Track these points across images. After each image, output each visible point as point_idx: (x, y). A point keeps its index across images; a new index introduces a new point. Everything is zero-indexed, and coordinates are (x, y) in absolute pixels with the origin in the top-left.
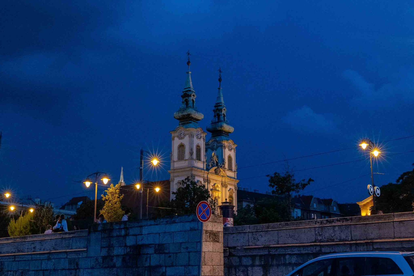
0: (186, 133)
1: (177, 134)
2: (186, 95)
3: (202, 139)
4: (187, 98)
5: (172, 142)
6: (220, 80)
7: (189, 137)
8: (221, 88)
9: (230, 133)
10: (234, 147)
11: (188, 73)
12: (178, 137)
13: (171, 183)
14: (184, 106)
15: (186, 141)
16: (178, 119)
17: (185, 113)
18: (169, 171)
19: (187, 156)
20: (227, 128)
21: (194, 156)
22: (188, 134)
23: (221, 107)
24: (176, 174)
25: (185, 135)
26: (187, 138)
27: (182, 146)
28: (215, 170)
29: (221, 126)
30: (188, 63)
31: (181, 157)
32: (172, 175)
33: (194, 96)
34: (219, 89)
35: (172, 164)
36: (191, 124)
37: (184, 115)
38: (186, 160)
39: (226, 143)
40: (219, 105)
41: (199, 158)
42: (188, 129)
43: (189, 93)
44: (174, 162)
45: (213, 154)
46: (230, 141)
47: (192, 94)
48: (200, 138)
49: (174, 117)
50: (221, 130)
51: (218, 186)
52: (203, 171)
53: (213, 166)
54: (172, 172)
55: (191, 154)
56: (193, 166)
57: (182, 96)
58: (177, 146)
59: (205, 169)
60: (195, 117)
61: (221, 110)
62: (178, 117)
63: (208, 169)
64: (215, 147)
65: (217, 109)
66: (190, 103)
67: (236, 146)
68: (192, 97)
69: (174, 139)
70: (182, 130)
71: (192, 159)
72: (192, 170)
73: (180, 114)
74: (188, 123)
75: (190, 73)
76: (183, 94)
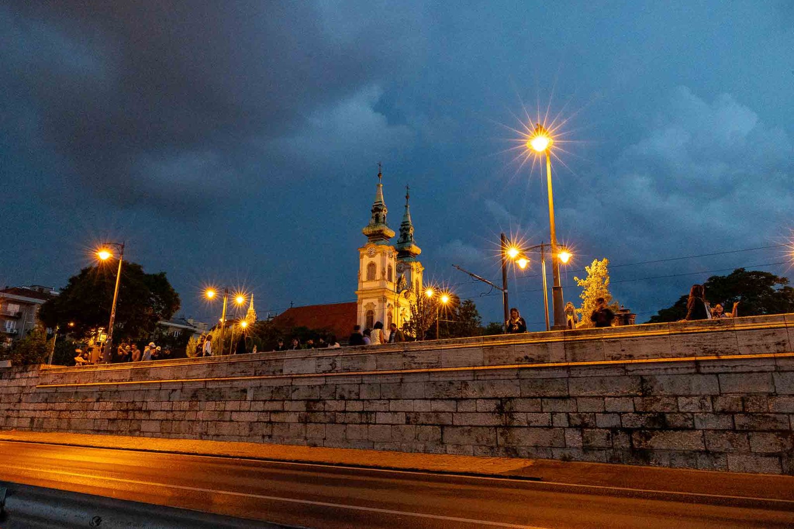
0: (378, 250)
1: (366, 252)
2: (377, 209)
3: (393, 259)
4: (378, 213)
5: (361, 260)
6: (407, 197)
7: (381, 255)
8: (409, 206)
9: (417, 254)
10: (421, 269)
11: (379, 186)
12: (367, 254)
13: (359, 306)
14: (373, 221)
15: (377, 260)
16: (367, 235)
17: (377, 229)
18: (356, 292)
19: (378, 275)
20: (415, 249)
21: (386, 277)
22: (379, 252)
23: (409, 227)
24: (364, 296)
25: (376, 253)
26: (378, 256)
27: (372, 266)
28: (405, 293)
29: (410, 247)
30: (379, 175)
31: (371, 277)
32: (359, 297)
33: (385, 211)
34: (406, 206)
35: (360, 284)
36: (383, 242)
37: (375, 231)
38: (377, 280)
39: (414, 265)
40: (406, 223)
41: (390, 280)
42: (380, 246)
43: (381, 208)
44: (362, 282)
45: (403, 275)
46: (419, 263)
47: (384, 209)
48: (392, 258)
49: (364, 233)
50: (408, 251)
51: (406, 311)
52: (394, 293)
53: (403, 290)
54: (360, 294)
55: (383, 274)
56: (385, 287)
57: (372, 211)
58: (367, 264)
59: (396, 291)
60: (387, 234)
61: (408, 230)
62: (368, 234)
63: (398, 292)
64: (402, 269)
65: (404, 228)
66: (381, 218)
67: (423, 269)
68: (384, 212)
69: (362, 257)
70: (372, 247)
71: (384, 279)
72: (384, 292)
73: (371, 230)
74: (379, 240)
75: (381, 185)
76: (373, 208)
